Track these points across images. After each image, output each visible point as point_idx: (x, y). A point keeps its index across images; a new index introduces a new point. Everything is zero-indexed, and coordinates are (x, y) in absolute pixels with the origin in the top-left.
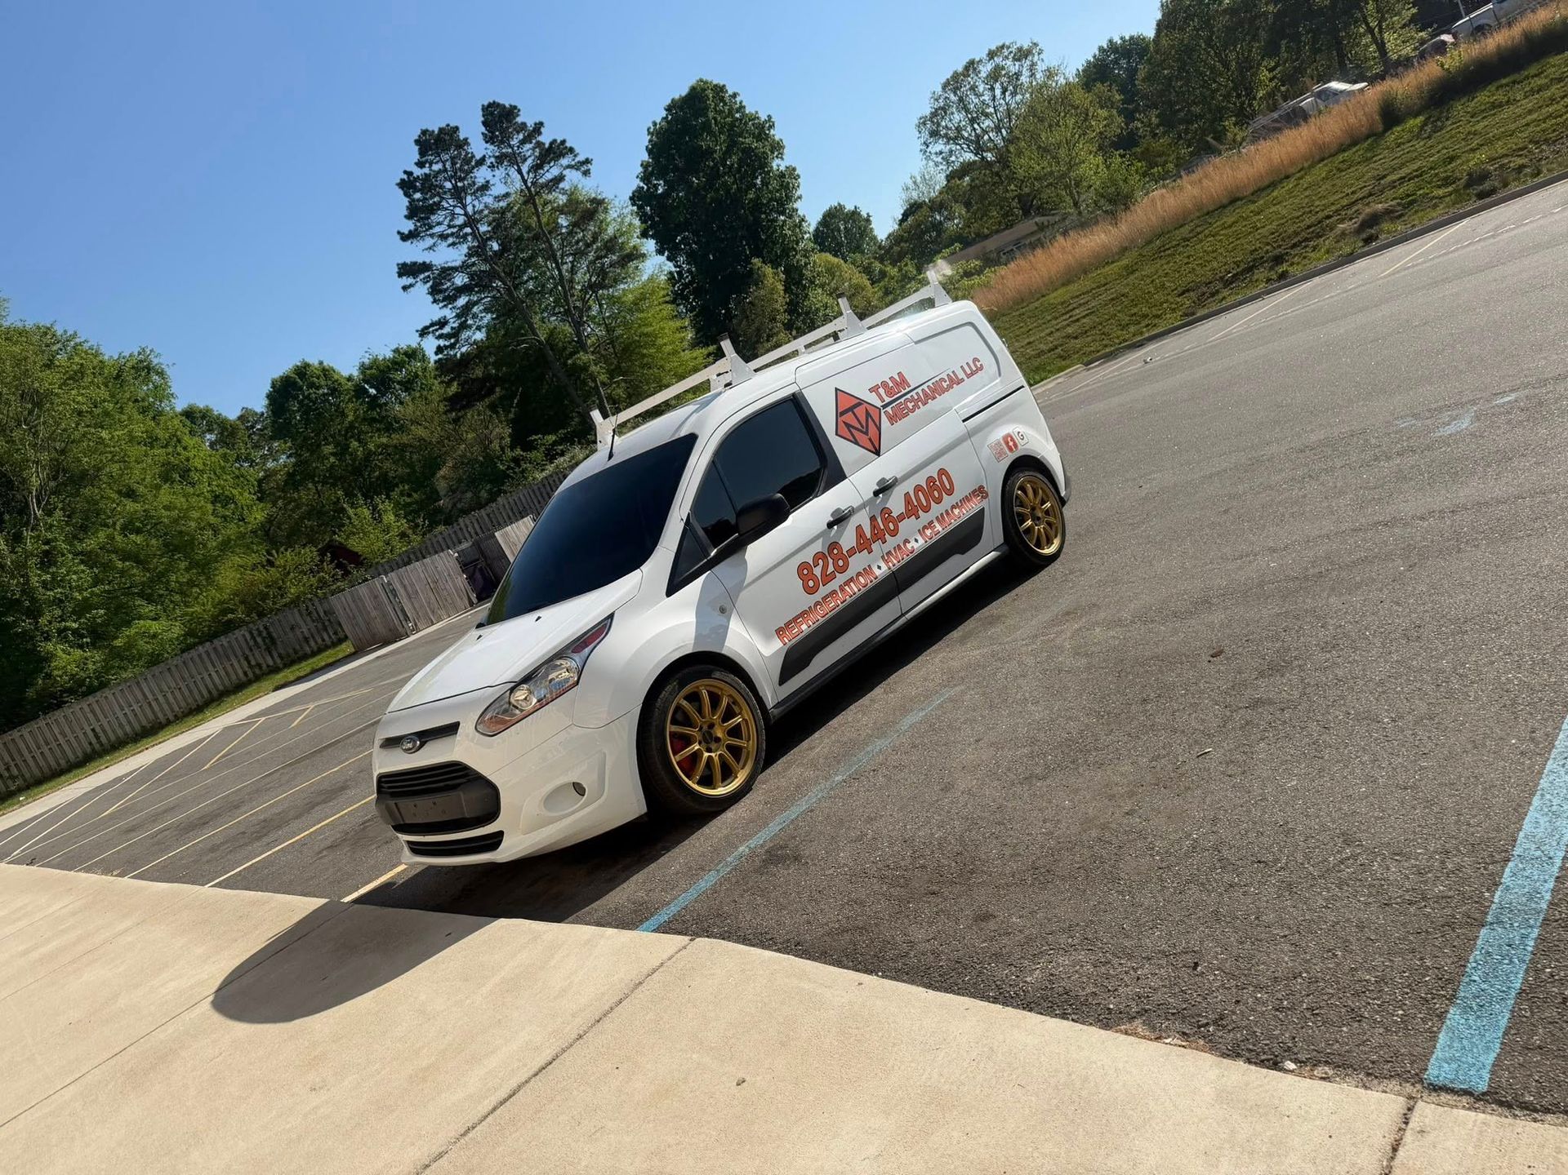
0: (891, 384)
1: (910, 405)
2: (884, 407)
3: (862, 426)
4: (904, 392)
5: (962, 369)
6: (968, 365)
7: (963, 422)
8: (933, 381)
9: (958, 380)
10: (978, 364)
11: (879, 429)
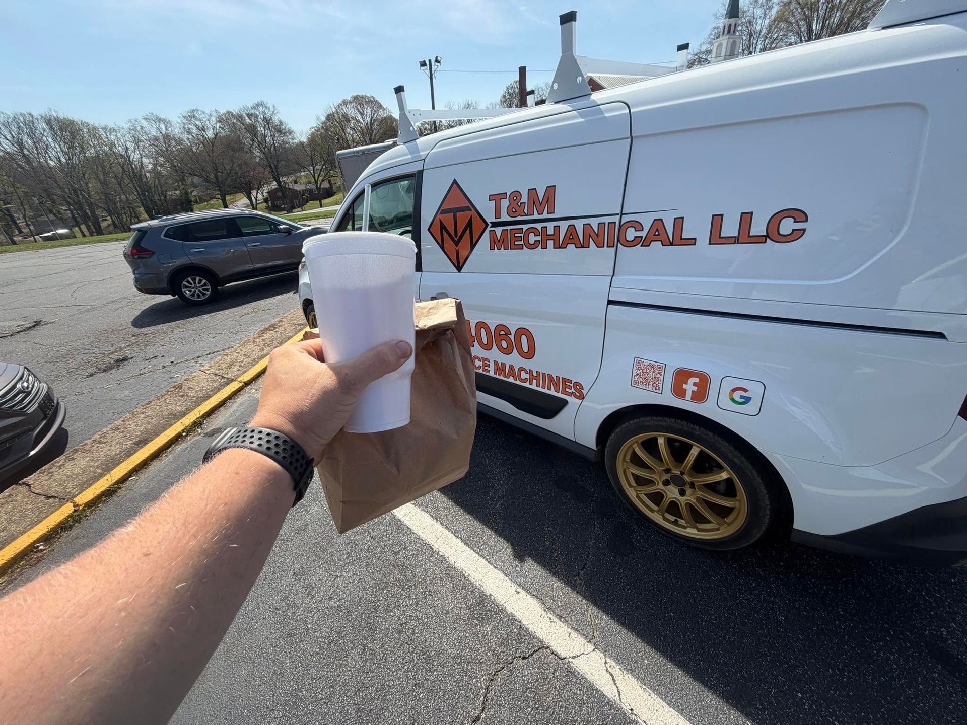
0: (525, 199)
2: (495, 224)
3: (456, 235)
4: (536, 216)
5: (717, 220)
6: (746, 218)
7: (610, 302)
8: (607, 220)
9: (679, 239)
10: (787, 226)
11: (473, 246)
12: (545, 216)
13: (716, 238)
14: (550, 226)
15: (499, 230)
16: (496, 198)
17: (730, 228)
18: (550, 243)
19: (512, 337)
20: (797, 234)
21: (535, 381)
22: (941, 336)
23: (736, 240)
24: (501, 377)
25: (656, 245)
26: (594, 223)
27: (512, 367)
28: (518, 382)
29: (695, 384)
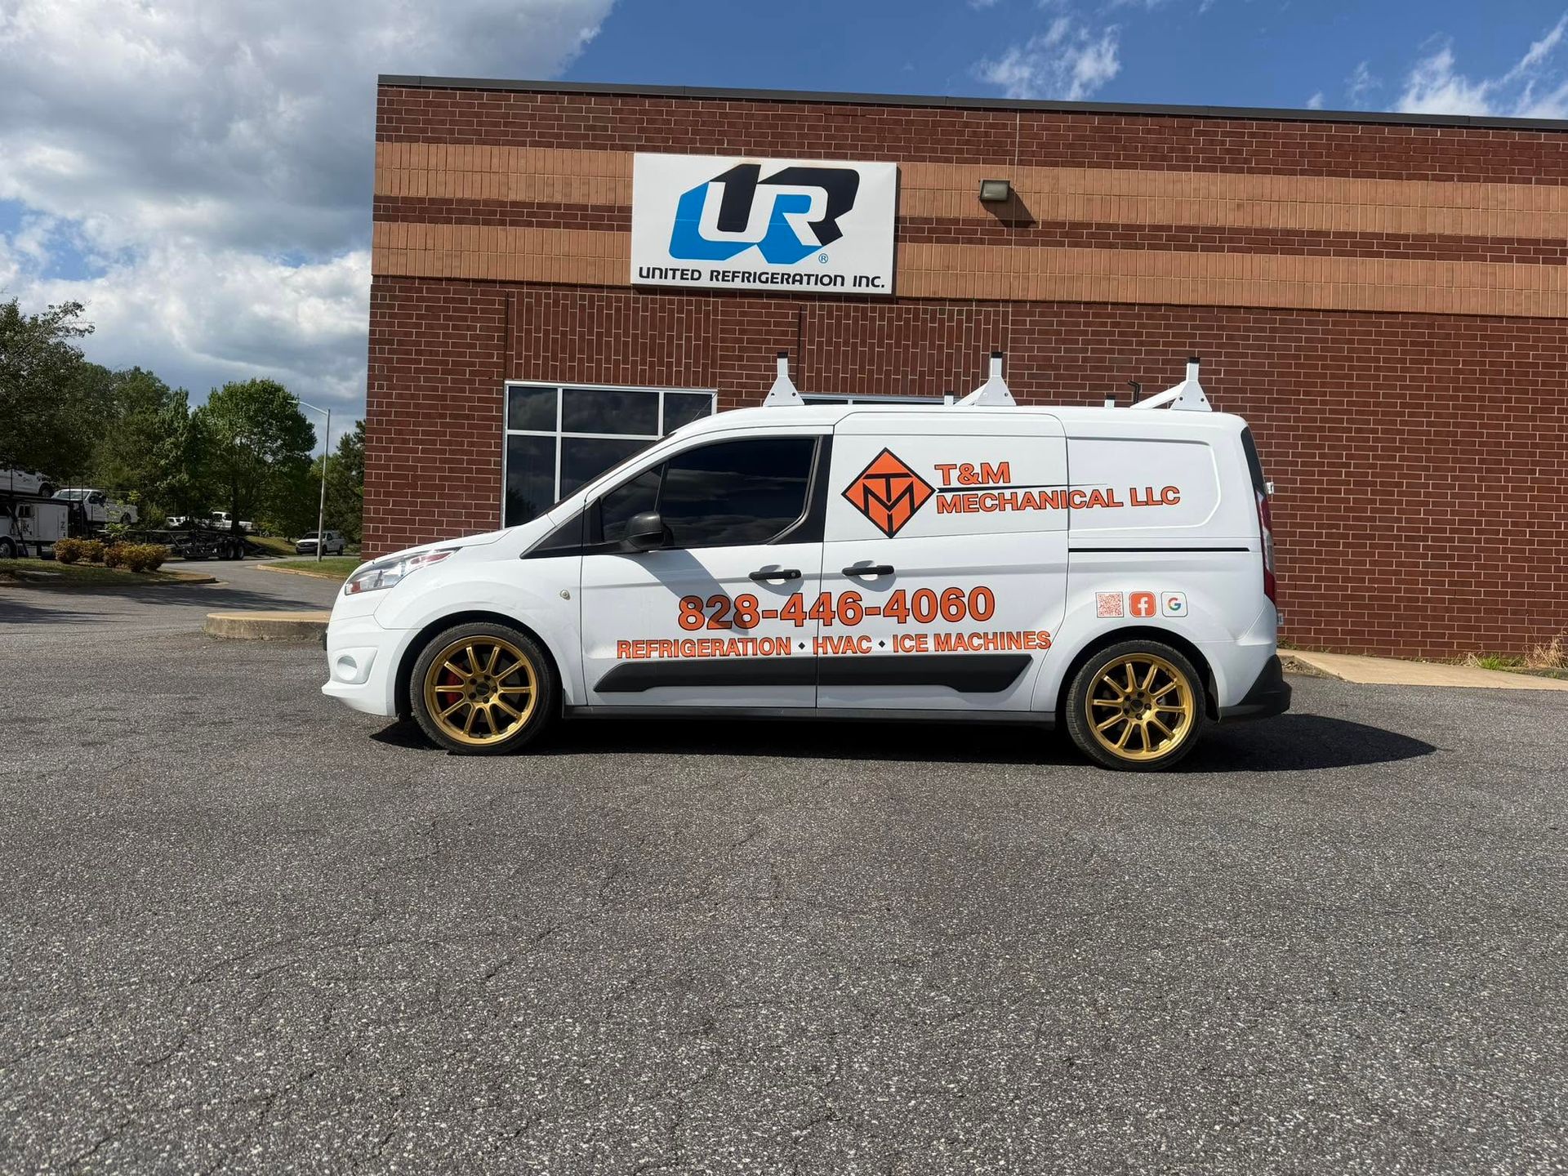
0: (978, 470)
1: (989, 502)
2: (941, 490)
3: (889, 499)
4: (991, 484)
5: (1133, 491)
6: (1149, 491)
7: (1071, 550)
8: (1059, 489)
9: (1110, 502)
10: (1171, 496)
11: (913, 510)
12: (1001, 484)
13: (1135, 502)
14: (1007, 494)
15: (949, 496)
16: (945, 469)
17: (1142, 497)
18: (1008, 507)
19: (965, 600)
20: (1176, 500)
21: (991, 646)
22: (1246, 550)
23: (1147, 503)
24: (946, 653)
25: (1097, 507)
26: (1049, 491)
27: (960, 636)
28: (971, 652)
29: (1146, 602)
